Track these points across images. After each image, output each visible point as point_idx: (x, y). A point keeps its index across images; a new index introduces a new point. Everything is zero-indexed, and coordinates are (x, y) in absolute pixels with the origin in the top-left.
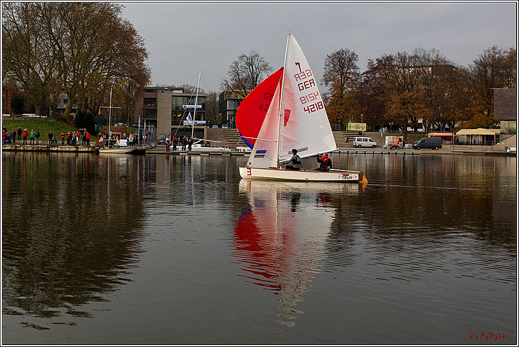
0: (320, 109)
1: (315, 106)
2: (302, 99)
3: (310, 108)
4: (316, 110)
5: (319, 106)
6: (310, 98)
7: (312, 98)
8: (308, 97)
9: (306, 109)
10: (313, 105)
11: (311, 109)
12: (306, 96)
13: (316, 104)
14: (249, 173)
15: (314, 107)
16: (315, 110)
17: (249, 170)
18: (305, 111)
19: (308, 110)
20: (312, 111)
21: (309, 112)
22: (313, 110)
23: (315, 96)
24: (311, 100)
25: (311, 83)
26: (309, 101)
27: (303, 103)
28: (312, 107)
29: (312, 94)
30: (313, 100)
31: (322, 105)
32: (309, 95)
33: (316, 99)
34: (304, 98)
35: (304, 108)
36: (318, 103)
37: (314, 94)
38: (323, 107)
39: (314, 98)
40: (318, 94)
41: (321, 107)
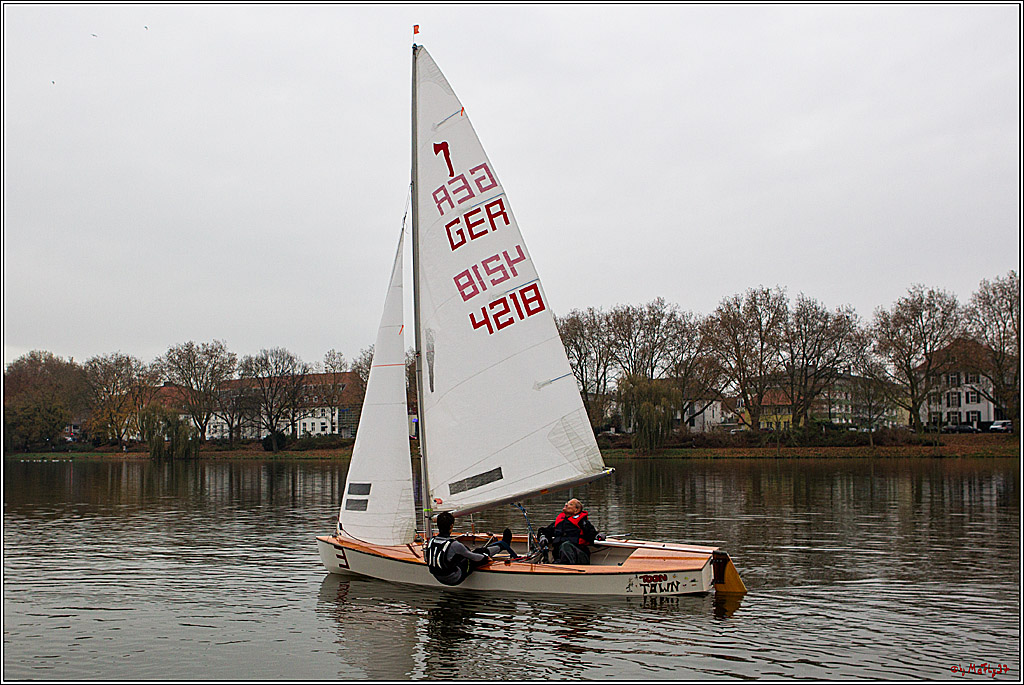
0: (530, 313)
1: (510, 302)
2: (464, 280)
3: (491, 313)
4: (516, 317)
5: (526, 302)
6: (489, 272)
7: (499, 275)
8: (482, 270)
9: (479, 318)
10: (503, 300)
11: (496, 317)
13: (513, 296)
15: (507, 310)
16: (511, 321)
18: (476, 326)
19: (486, 321)
20: (500, 327)
21: (491, 331)
22: (502, 319)
23: (511, 263)
24: (494, 282)
25: (491, 217)
26: (488, 284)
27: (466, 298)
28: (500, 307)
29: (497, 258)
30: (501, 280)
31: (538, 297)
32: (484, 263)
33: (515, 274)
34: (470, 277)
35: (472, 316)
36: (522, 292)
37: (507, 257)
38: (542, 307)
39: (505, 273)
40: (522, 257)
41: (534, 305)
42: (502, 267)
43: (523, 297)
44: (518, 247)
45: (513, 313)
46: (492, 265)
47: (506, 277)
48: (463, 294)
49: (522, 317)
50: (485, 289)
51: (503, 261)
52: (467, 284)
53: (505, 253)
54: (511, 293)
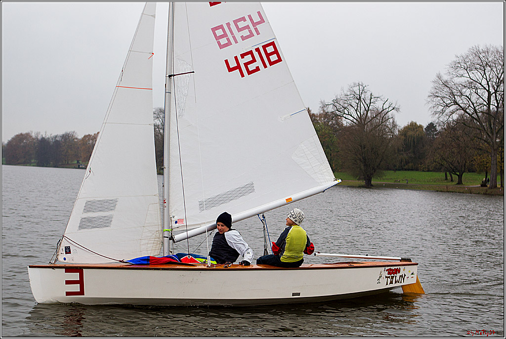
0: (271, 63)
1: (256, 54)
2: (219, 32)
3: (242, 62)
4: (261, 66)
5: (268, 55)
6: (239, 30)
7: (246, 33)
8: (233, 26)
9: (233, 64)
10: (251, 53)
11: (246, 65)
12: (228, 24)
13: (258, 50)
14: (76, 288)
15: (254, 60)
16: (258, 69)
17: (75, 276)
18: (230, 70)
19: (238, 67)
20: (250, 73)
21: (243, 75)
22: (251, 67)
23: (254, 24)
24: (243, 38)
26: (239, 39)
27: (221, 46)
28: (248, 58)
29: (243, 19)
30: (248, 37)
31: (276, 52)
32: (236, 22)
33: (258, 33)
34: (224, 30)
35: (226, 61)
36: (264, 47)
37: (251, 20)
38: (280, 60)
39: (250, 31)
40: (262, 21)
41: (274, 58)
42: (247, 27)
43: (265, 51)
44: (259, 13)
45: (259, 63)
46: (241, 24)
47: (251, 35)
48: (219, 43)
49: (265, 66)
50: (236, 42)
51: (248, 22)
52: (221, 35)
53: (250, 16)
54: (256, 47)
